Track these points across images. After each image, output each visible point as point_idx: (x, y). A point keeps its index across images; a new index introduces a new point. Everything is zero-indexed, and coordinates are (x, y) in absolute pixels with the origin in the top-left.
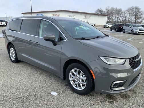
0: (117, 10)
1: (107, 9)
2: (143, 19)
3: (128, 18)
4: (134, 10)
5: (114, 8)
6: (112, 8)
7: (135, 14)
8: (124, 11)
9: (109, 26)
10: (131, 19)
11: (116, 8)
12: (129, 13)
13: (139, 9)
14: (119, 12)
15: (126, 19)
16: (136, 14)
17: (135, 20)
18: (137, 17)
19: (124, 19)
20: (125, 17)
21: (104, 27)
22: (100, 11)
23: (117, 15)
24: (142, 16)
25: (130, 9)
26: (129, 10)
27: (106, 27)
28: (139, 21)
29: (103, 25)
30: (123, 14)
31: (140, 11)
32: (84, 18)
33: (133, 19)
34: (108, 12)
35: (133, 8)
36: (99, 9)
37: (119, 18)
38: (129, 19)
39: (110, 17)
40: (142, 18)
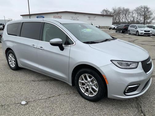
0: (124, 10)
1: (113, 9)
2: (153, 20)
3: (136, 19)
4: (143, 10)
5: (121, 8)
6: (119, 8)
7: (143, 13)
8: (132, 10)
9: (114, 28)
10: (139, 19)
11: (124, 8)
12: (137, 13)
13: (147, 9)
14: (126, 11)
15: (134, 19)
16: (145, 14)
17: (144, 21)
18: (145, 17)
19: (132, 19)
20: (134, 17)
21: (110, 29)
22: (106, 11)
23: (124, 15)
24: (151, 16)
25: (139, 9)
26: (137, 10)
27: (111, 28)
28: (148, 21)
29: (109, 27)
30: (131, 14)
31: (149, 10)
32: (88, 19)
33: (142, 19)
34: (114, 12)
35: (142, 8)
36: (105, 9)
37: (126, 18)
38: (138, 20)
39: (117, 18)
40: (152, 18)
